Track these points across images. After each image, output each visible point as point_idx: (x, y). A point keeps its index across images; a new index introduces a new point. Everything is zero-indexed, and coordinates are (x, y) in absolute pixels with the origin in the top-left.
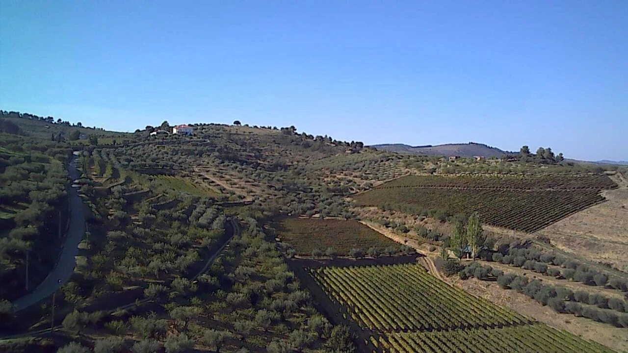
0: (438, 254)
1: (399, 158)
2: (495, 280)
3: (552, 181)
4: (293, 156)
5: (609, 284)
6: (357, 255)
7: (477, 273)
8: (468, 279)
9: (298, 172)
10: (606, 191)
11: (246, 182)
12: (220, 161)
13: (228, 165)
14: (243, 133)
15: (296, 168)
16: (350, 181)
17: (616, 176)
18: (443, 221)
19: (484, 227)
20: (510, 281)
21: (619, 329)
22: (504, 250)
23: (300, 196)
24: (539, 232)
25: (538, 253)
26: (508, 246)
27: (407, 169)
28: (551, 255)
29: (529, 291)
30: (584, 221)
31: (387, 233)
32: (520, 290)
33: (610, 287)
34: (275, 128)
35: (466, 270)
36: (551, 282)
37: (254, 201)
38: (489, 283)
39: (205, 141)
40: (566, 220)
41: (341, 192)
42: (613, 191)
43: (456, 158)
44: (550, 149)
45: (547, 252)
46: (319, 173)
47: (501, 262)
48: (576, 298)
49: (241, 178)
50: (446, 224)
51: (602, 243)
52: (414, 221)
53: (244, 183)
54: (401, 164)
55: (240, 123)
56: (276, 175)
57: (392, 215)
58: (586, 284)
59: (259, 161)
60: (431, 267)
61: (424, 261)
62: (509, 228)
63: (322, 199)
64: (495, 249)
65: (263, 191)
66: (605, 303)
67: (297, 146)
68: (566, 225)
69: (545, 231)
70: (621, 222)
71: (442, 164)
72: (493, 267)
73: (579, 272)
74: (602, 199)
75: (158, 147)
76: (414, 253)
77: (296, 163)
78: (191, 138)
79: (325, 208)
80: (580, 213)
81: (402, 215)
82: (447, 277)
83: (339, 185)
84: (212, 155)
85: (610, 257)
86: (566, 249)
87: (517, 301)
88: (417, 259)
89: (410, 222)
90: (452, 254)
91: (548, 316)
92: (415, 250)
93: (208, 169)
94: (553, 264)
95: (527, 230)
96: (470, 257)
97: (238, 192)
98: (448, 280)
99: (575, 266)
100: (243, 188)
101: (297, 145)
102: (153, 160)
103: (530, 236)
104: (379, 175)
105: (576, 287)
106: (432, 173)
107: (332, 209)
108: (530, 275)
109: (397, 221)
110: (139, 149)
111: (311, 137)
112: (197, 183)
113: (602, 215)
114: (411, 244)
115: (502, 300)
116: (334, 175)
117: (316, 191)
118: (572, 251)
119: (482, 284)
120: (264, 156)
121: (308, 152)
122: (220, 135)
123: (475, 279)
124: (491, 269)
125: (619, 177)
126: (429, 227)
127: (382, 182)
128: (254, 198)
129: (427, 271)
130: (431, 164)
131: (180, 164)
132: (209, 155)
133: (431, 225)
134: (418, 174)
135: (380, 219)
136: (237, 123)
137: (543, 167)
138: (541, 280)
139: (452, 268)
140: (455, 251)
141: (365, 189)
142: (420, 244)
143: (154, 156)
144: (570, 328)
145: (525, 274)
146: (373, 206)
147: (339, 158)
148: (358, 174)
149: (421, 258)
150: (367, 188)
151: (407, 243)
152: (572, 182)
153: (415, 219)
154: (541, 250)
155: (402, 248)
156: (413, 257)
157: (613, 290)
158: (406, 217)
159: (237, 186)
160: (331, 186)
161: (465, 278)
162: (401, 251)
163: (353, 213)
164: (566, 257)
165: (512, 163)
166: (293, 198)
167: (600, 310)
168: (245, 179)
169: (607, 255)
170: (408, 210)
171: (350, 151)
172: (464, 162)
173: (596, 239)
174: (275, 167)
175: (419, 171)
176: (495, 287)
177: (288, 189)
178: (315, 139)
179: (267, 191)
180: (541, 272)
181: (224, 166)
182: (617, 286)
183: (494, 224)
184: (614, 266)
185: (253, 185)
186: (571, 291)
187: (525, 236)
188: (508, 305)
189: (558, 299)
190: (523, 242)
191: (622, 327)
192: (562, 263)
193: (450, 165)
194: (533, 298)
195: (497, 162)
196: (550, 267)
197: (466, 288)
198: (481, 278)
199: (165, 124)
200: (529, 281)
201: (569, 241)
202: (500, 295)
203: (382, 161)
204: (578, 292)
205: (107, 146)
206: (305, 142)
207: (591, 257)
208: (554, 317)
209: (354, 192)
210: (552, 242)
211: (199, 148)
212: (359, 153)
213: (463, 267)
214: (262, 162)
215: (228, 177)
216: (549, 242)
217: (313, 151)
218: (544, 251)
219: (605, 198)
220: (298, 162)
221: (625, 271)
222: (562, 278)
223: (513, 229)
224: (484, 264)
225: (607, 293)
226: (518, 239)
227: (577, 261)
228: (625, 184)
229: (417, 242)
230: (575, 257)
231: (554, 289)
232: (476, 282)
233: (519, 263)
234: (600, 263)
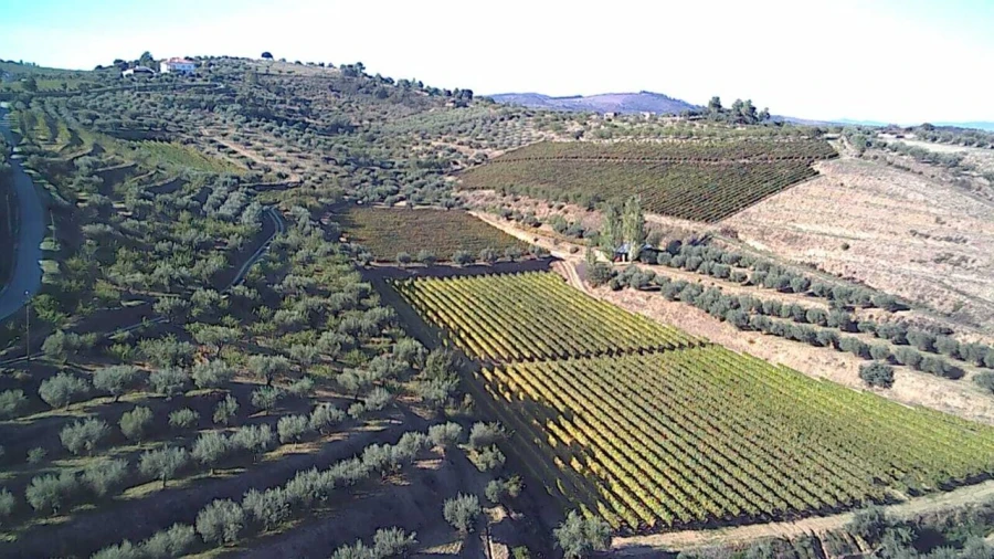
0: (581, 256)
1: (529, 116)
2: (658, 290)
3: (748, 149)
4: (363, 111)
5: (811, 291)
6: (463, 260)
7: (634, 281)
8: (622, 289)
9: (371, 136)
10: (821, 162)
11: (290, 151)
12: (244, 118)
13: (257, 126)
14: (277, 73)
15: (367, 131)
16: (453, 151)
17: (839, 141)
18: (591, 209)
19: (648, 217)
21: (818, 348)
22: (674, 249)
23: (376, 174)
24: (724, 222)
25: (720, 251)
26: (680, 243)
27: (541, 133)
28: (737, 254)
29: (703, 303)
30: (786, 205)
31: (509, 228)
32: (691, 301)
33: (812, 294)
34: (330, 66)
35: (619, 278)
36: (734, 290)
37: (302, 182)
38: (651, 293)
39: (216, 86)
40: (762, 205)
41: (440, 168)
42: (831, 162)
43: (615, 114)
44: (750, 101)
45: (733, 249)
46: (404, 138)
47: (669, 265)
48: (766, 311)
49: (281, 146)
50: (595, 213)
51: (807, 236)
52: (548, 209)
53: (285, 154)
54: (531, 123)
55: (271, 56)
56: (337, 141)
57: (516, 200)
58: (781, 291)
59: (307, 120)
60: (570, 276)
61: (561, 267)
62: (684, 218)
63: (409, 178)
64: (661, 248)
65: (317, 166)
66: (803, 317)
67: (368, 95)
68: (761, 211)
69: (733, 221)
70: (836, 207)
71: (594, 125)
72: (657, 273)
73: (772, 276)
74: (815, 174)
75: (139, 96)
76: (547, 256)
77: (366, 122)
78: (193, 81)
79: (415, 192)
80: (783, 194)
81: (531, 201)
82: (594, 287)
83: (436, 157)
84: (229, 110)
86: (759, 246)
87: (686, 316)
88: (552, 264)
89: (543, 211)
90: (601, 257)
91: (727, 335)
92: (549, 252)
93: (225, 132)
94: (739, 266)
95: (707, 219)
96: (626, 260)
97: (277, 168)
98: (595, 293)
99: (767, 267)
100: (284, 162)
101: (367, 92)
102: (134, 117)
103: (710, 228)
104: (497, 141)
105: (766, 296)
106: (578, 138)
107: (424, 193)
108: (707, 281)
109: (524, 210)
110: (108, 98)
111: (389, 81)
112: (208, 153)
113: (812, 197)
114: (543, 244)
115: (667, 316)
116: (428, 141)
117: (400, 167)
118: (767, 248)
119: (640, 296)
120: (315, 112)
121: (385, 105)
122: (241, 76)
123: (632, 290)
124: (654, 275)
125: (842, 142)
126: (571, 218)
127: (502, 152)
128: (302, 177)
129: (566, 280)
130: (576, 124)
131: (177, 122)
132: (225, 109)
133: (574, 214)
134: (557, 139)
135: (498, 207)
136: (267, 55)
137: (739, 129)
138: (721, 288)
139: (602, 276)
140: (606, 251)
141: (476, 164)
142: (556, 243)
143: (134, 109)
144: (754, 350)
145: (700, 281)
146: (488, 188)
147: (436, 116)
148: (464, 140)
149: (558, 263)
150: (479, 161)
151: (538, 243)
152: (777, 150)
153: (551, 207)
154: (725, 248)
155: (530, 249)
156: (545, 262)
157: (815, 298)
158: (537, 204)
159: (275, 158)
160: (423, 158)
161: (618, 288)
162: (528, 254)
163: (457, 199)
164: (758, 255)
165: (695, 122)
166: (365, 177)
167: (794, 324)
168: (286, 147)
169: (811, 252)
170: (539, 193)
171: (452, 105)
172: (625, 121)
173: (799, 230)
174: (335, 129)
175: (558, 134)
176: (659, 299)
177: (356, 163)
178: (396, 84)
179: (323, 166)
180: (722, 277)
181: (251, 127)
182: (821, 292)
183: (663, 212)
184: (818, 267)
185: (300, 157)
186: (759, 301)
187: (702, 228)
188: (675, 322)
189: (742, 311)
190: (700, 237)
191: (822, 346)
192: (751, 264)
193: (605, 125)
194: (708, 312)
195: (673, 121)
196: (734, 270)
197: (618, 302)
198: (639, 288)
199: (147, 57)
200: (705, 290)
201: (763, 234)
202: (665, 309)
203: (502, 120)
204: (768, 302)
205: (52, 93)
206: (381, 89)
207: (790, 255)
208: (735, 336)
209: (459, 167)
210: (741, 236)
211: (207, 97)
212: (466, 106)
213: (616, 274)
214: (312, 121)
215: (258, 144)
216: (737, 237)
217: (394, 103)
218: (728, 249)
219: (818, 173)
220: (371, 120)
221: (833, 272)
222: (749, 284)
223: (688, 218)
224: (645, 268)
225: (808, 302)
226: (694, 232)
227: (772, 260)
228: (848, 152)
229: (552, 240)
230: (769, 255)
231: (737, 300)
232: (632, 294)
233: (693, 266)
234: (802, 263)
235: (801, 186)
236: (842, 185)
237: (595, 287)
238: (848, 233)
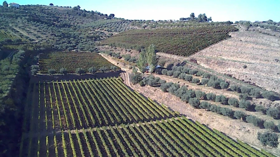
2: (159, 86)
4: (76, 21)
5: (229, 88)
6: (81, 72)
7: (149, 82)
8: (145, 86)
9: (76, 28)
10: (231, 33)
11: (39, 32)
15: (75, 26)
16: (102, 33)
18: (140, 51)
20: (168, 87)
21: (235, 120)
22: (170, 68)
24: (192, 56)
25: (189, 69)
26: (173, 65)
27: (133, 27)
28: (196, 70)
29: (178, 94)
30: (218, 49)
32: (173, 92)
33: (230, 90)
35: (143, 81)
36: (194, 87)
37: (38, 42)
38: (156, 88)
40: (208, 49)
42: (236, 32)
43: (159, 21)
45: (195, 68)
47: (166, 74)
48: (208, 98)
51: (227, 62)
58: (215, 88)
60: (126, 79)
61: (123, 75)
62: (175, 54)
64: (165, 67)
66: (226, 101)
68: (207, 52)
69: (195, 56)
71: (151, 24)
72: (161, 78)
73: (211, 81)
74: (229, 37)
80: (216, 45)
81: (120, 49)
85: (231, 70)
86: (206, 66)
87: (171, 100)
88: (120, 74)
89: (123, 53)
90: (139, 71)
91: (189, 110)
92: (121, 69)
93: (17, 25)
94: (196, 76)
95: (185, 55)
96: (150, 72)
97: (32, 37)
99: (209, 76)
101: (79, 15)
103: (186, 59)
104: (118, 30)
105: (208, 90)
108: (182, 83)
113: (229, 45)
114: (120, 65)
115: (162, 99)
118: (209, 67)
119: (152, 89)
121: (85, 18)
123: (149, 86)
124: (159, 79)
125: (239, 26)
127: (118, 33)
128: (39, 40)
129: (124, 81)
133: (134, 54)
134: (138, 29)
135: (108, 51)
137: (201, 23)
138: (188, 86)
139: (137, 79)
140: (141, 69)
142: (124, 65)
144: (202, 119)
145: (179, 82)
146: (108, 45)
148: (107, 29)
150: (110, 36)
153: (126, 51)
154: (191, 67)
156: (118, 73)
157: (232, 92)
160: (91, 35)
161: (143, 85)
164: (205, 70)
165: (185, 22)
167: (222, 106)
168: (38, 30)
169: (229, 69)
170: (123, 46)
173: (223, 60)
174: (64, 26)
175: (138, 27)
176: (160, 90)
180: (188, 81)
181: (28, 24)
182: (235, 90)
183: (167, 52)
184: (233, 76)
186: (205, 93)
187: (182, 59)
189: (196, 98)
190: (181, 62)
192: (202, 75)
194: (181, 98)
196: (194, 77)
198: (152, 85)
199: (5, 3)
200: (181, 87)
201: (208, 61)
202: (162, 96)
204: (209, 94)
207: (220, 70)
208: (193, 111)
210: (198, 62)
213: (143, 79)
216: (196, 62)
218: (192, 67)
219: (231, 36)
221: (240, 79)
222: (201, 84)
223: (177, 55)
224: (156, 76)
225: (229, 94)
226: (179, 60)
227: (211, 73)
228: (242, 29)
229: (123, 63)
230: (210, 71)
231: (194, 92)
232: (149, 88)
233: (176, 75)
234: (225, 74)
235: (224, 41)
236: (241, 41)
237: (134, 84)
238: (245, 61)
